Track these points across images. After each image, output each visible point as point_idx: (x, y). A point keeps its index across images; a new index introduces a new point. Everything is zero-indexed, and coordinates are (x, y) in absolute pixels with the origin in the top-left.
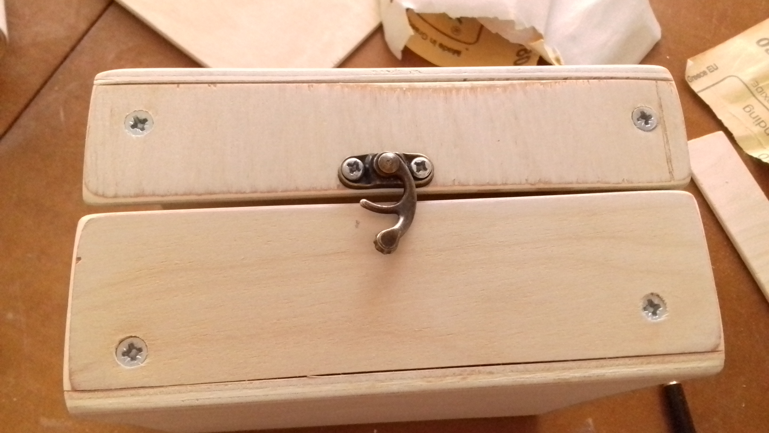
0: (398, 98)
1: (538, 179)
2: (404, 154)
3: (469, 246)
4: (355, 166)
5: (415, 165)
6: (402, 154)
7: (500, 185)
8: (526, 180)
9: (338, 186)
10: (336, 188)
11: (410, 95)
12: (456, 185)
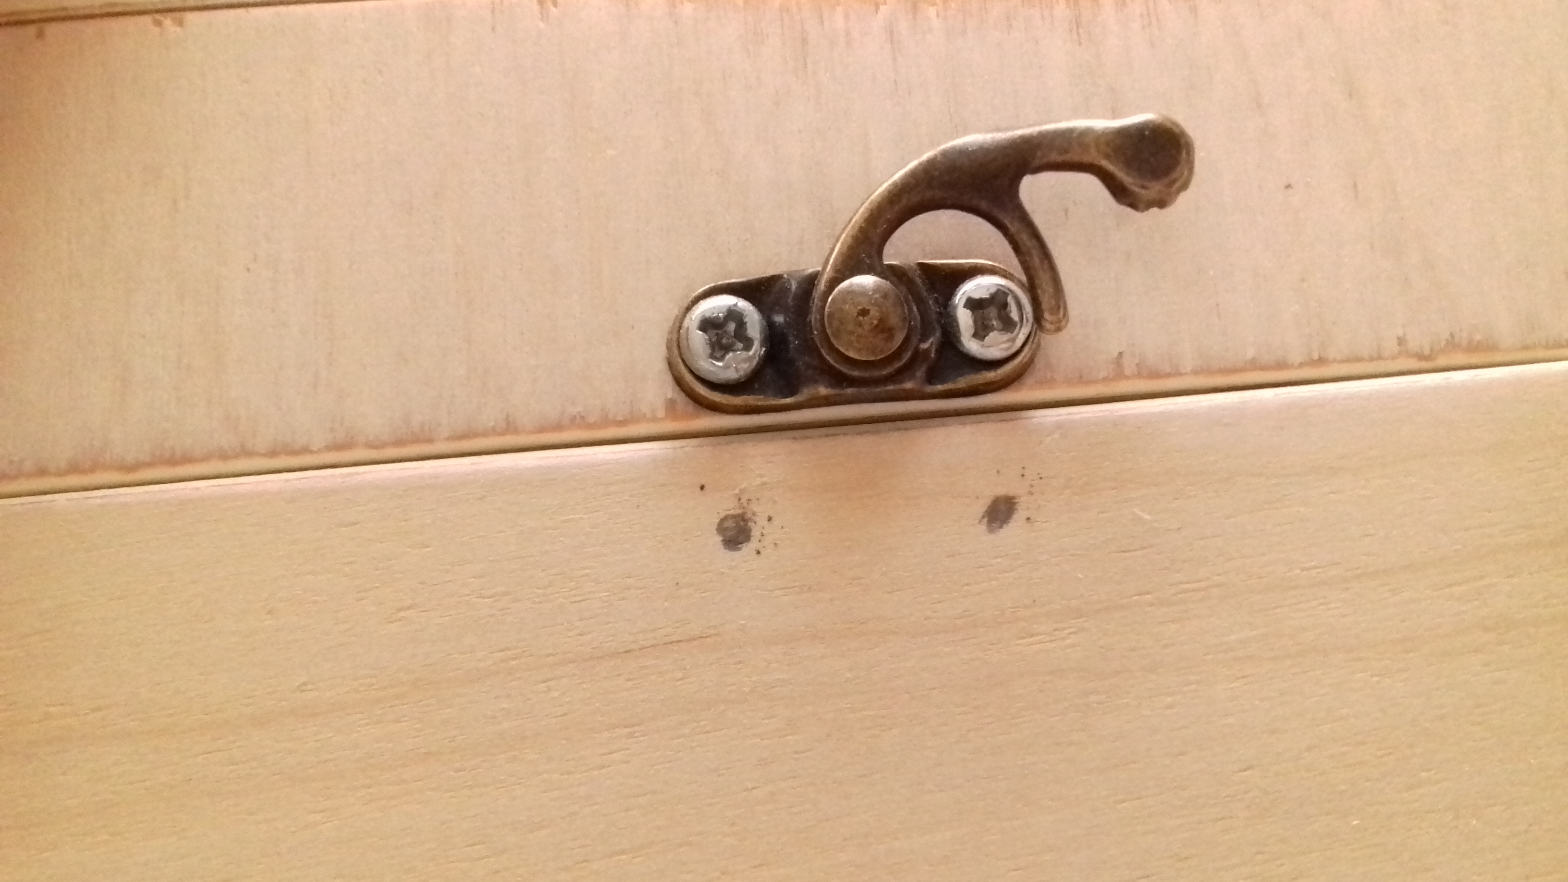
0: (891, 34)
1: (1447, 335)
2: (921, 265)
3: (1186, 591)
4: (732, 327)
5: (968, 311)
6: (915, 267)
7: (1301, 365)
8: (1401, 341)
9: (671, 405)
10: (661, 413)
11: (938, 15)
12: (1127, 378)
